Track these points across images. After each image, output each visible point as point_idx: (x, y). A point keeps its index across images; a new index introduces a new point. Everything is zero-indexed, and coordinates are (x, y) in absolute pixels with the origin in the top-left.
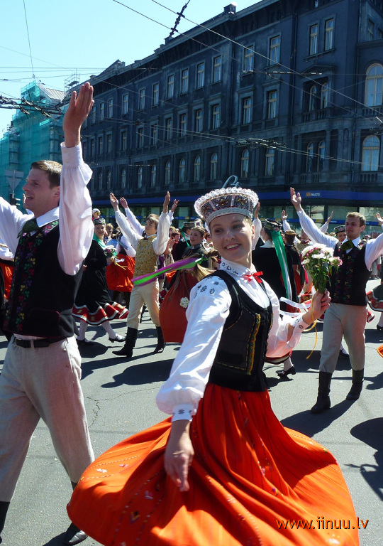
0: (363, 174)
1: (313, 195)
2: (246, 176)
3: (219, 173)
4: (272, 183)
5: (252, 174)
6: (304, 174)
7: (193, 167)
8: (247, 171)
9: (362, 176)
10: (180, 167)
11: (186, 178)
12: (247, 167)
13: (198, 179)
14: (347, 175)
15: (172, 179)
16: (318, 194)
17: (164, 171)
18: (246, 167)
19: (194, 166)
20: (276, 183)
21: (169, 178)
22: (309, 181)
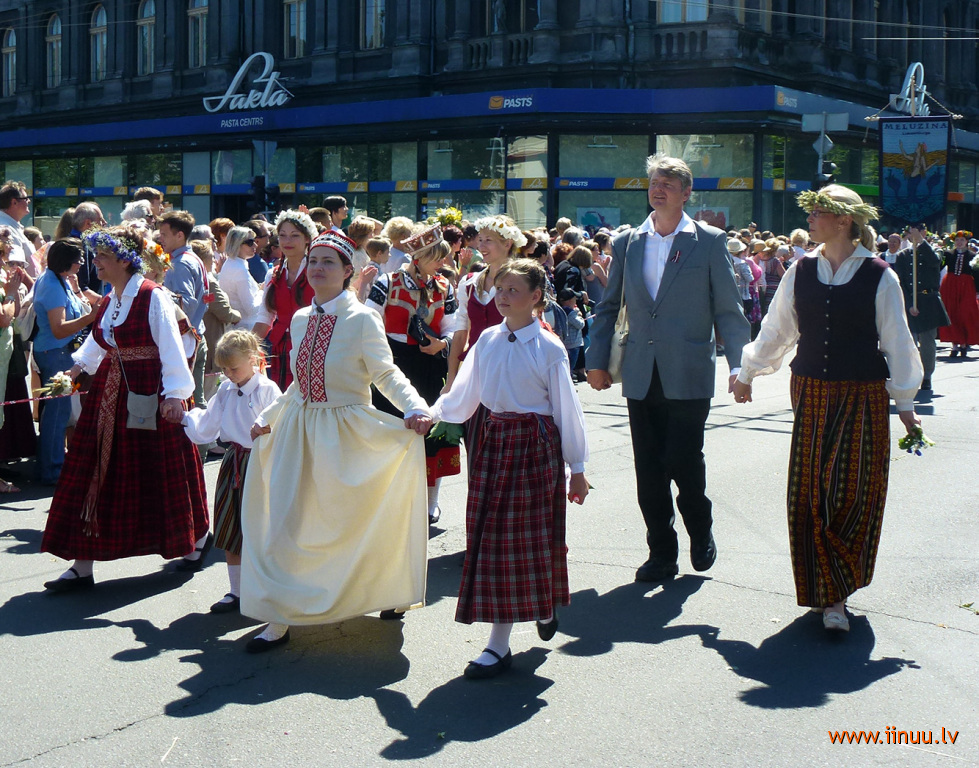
0: (663, 32)
1: (510, 103)
2: (300, 52)
3: (215, 45)
4: (381, 73)
5: (320, 47)
6: (480, 41)
7: (133, 32)
8: (302, 36)
9: (658, 38)
10: (93, 31)
11: (112, 66)
12: (303, 26)
13: (150, 68)
14: (612, 38)
15: (67, 72)
16: (528, 101)
17: (43, 47)
18: (298, 26)
19: (135, 27)
20: (395, 73)
21: (58, 68)
22: (497, 61)
